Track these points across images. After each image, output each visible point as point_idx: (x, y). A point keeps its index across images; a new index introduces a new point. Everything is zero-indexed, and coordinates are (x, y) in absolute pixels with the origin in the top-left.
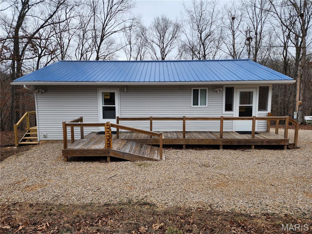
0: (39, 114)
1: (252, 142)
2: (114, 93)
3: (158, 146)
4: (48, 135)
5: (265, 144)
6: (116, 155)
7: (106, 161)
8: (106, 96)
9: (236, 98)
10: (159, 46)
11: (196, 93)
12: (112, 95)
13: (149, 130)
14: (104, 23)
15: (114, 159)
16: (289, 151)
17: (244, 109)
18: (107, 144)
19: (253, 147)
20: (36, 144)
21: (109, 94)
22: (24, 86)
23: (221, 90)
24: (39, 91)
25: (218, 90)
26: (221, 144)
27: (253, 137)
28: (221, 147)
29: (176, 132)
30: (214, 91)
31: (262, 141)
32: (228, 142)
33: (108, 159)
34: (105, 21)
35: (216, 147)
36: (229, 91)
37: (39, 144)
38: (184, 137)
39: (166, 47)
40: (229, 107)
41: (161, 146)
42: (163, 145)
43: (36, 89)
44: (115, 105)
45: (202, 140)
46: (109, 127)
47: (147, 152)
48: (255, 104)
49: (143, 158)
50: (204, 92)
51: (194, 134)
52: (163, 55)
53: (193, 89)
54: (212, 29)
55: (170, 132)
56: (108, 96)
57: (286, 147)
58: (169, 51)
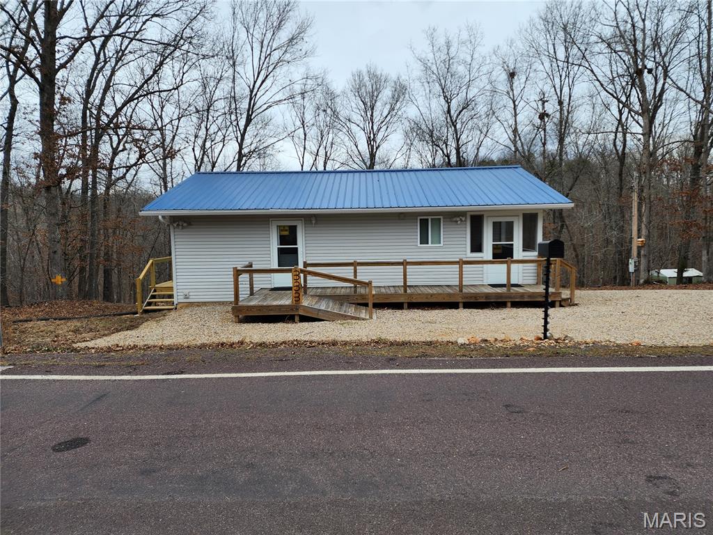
0: (178, 260)
1: (506, 297)
2: (296, 227)
3: (366, 305)
4: (191, 294)
5: (525, 300)
6: (307, 312)
7: (294, 321)
8: (282, 230)
9: (487, 232)
10: (364, 130)
11: (424, 224)
12: (293, 230)
13: (352, 278)
14: (254, 86)
15: (304, 319)
16: (562, 309)
17: (499, 248)
18: (295, 297)
19: (509, 304)
20: (172, 309)
21: (287, 228)
22: (160, 217)
23: (463, 219)
24: (178, 225)
25: (458, 219)
26: (460, 300)
27: (509, 290)
28: (461, 305)
29: (393, 286)
30: (452, 221)
31: (522, 295)
32: (471, 297)
33: (297, 319)
34: (255, 82)
35: (453, 305)
36: (477, 222)
37: (176, 309)
38: (405, 291)
39: (379, 130)
40: (477, 246)
41: (371, 305)
42: (373, 303)
43: (174, 222)
44: (296, 245)
45: (432, 295)
46: (298, 273)
47: (351, 311)
48: (518, 242)
49: (346, 316)
50: (437, 223)
51: (422, 289)
52: (372, 146)
53: (419, 218)
54: (470, 96)
55: (384, 287)
56: (286, 230)
57: (557, 304)
58: (384, 138)
